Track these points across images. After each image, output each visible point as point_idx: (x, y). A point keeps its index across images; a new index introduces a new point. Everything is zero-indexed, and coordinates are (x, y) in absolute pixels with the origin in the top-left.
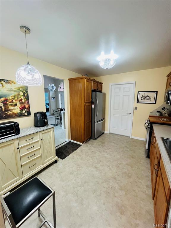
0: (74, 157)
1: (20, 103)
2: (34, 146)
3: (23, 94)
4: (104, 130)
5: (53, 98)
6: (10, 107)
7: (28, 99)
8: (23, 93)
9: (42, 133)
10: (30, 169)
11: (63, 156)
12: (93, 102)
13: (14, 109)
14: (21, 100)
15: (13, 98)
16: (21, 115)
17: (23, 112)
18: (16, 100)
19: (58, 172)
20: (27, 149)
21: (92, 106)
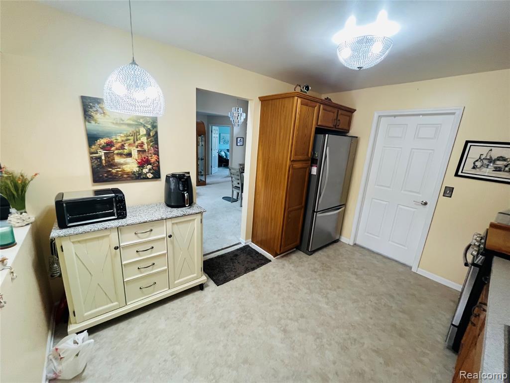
0: (243, 285)
1: (138, 151)
2: (153, 248)
3: (145, 132)
4: (340, 234)
5: (239, 139)
6: (118, 160)
7: (157, 144)
8: (147, 131)
9: (173, 222)
10: (143, 292)
11: (221, 278)
12: (317, 160)
13: (126, 164)
14: (142, 145)
15: (124, 139)
16: (138, 177)
17: (145, 171)
18: (130, 145)
19: (198, 314)
20: (137, 251)
21: (310, 171)
